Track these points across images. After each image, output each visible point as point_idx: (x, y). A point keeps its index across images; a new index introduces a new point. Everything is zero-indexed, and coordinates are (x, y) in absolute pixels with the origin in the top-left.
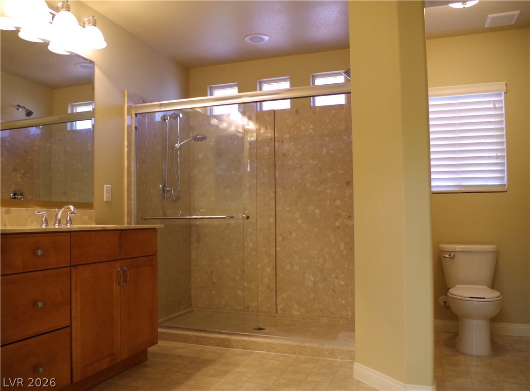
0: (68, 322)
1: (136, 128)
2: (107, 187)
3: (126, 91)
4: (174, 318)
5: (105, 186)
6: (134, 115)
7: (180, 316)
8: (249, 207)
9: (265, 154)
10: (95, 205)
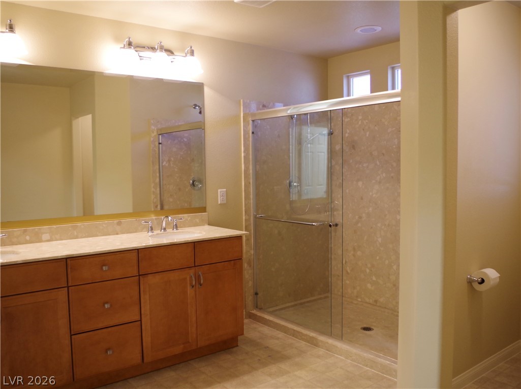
0: (138, 318)
1: (253, 133)
2: (221, 192)
3: (242, 100)
4: (301, 304)
5: (219, 190)
6: (251, 122)
7: (308, 302)
8: (379, 202)
9: (394, 147)
10: (208, 209)
